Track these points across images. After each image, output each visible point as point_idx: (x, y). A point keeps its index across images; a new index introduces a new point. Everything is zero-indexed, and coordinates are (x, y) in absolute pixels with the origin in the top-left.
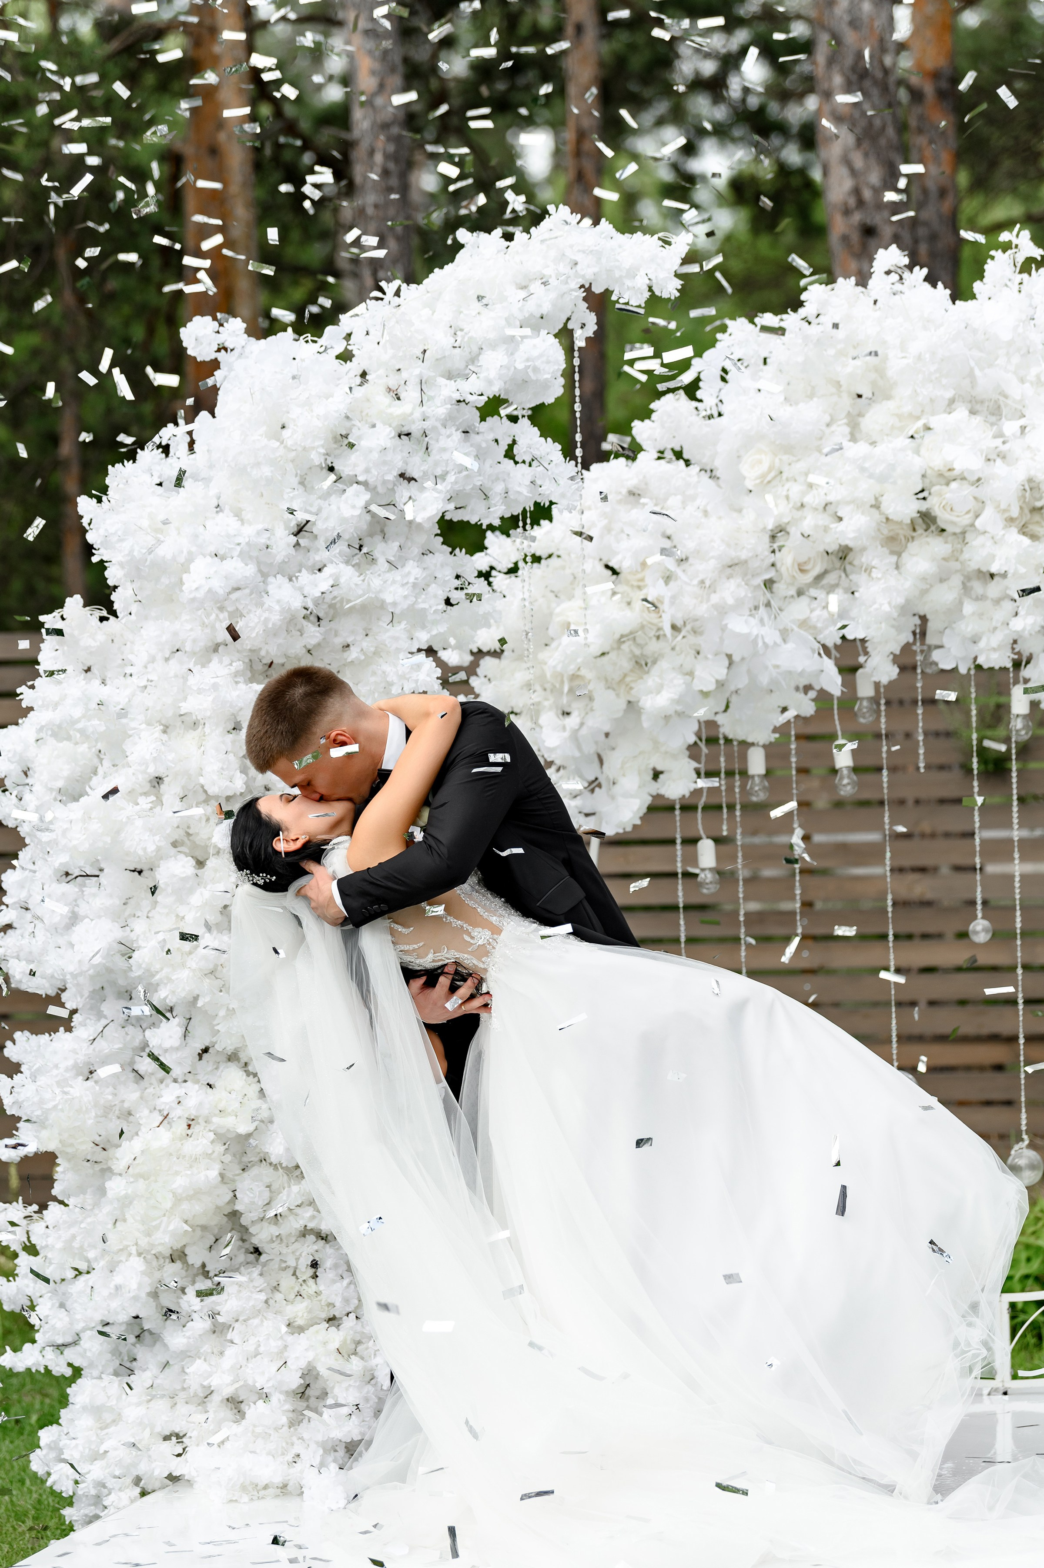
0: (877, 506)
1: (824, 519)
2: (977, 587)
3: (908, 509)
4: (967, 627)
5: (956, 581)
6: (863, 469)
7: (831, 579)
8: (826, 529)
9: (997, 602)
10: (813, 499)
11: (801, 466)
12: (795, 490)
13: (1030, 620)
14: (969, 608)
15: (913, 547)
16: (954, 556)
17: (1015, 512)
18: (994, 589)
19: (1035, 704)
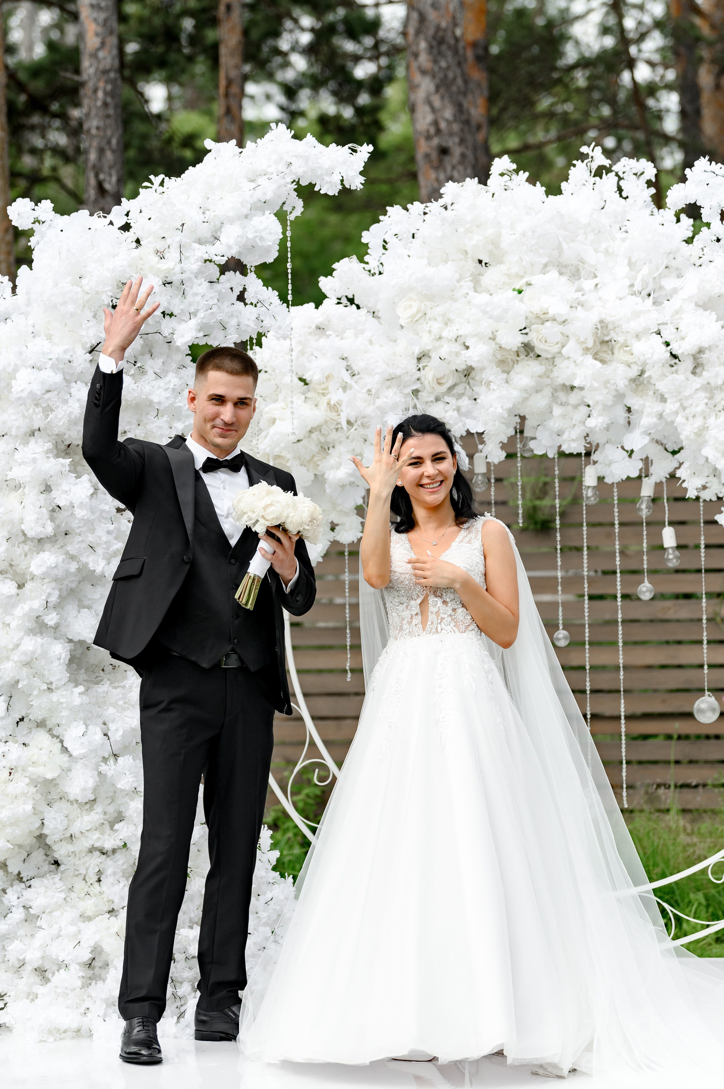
0: (493, 339)
1: (457, 347)
2: (562, 396)
3: (514, 340)
4: (555, 424)
5: (547, 392)
6: (485, 312)
7: (459, 389)
8: (457, 354)
9: (576, 407)
10: (449, 333)
11: (440, 309)
12: (436, 326)
13: (599, 420)
14: (557, 411)
15: (518, 368)
16: (546, 375)
17: (590, 344)
18: (574, 398)
19: (601, 479)
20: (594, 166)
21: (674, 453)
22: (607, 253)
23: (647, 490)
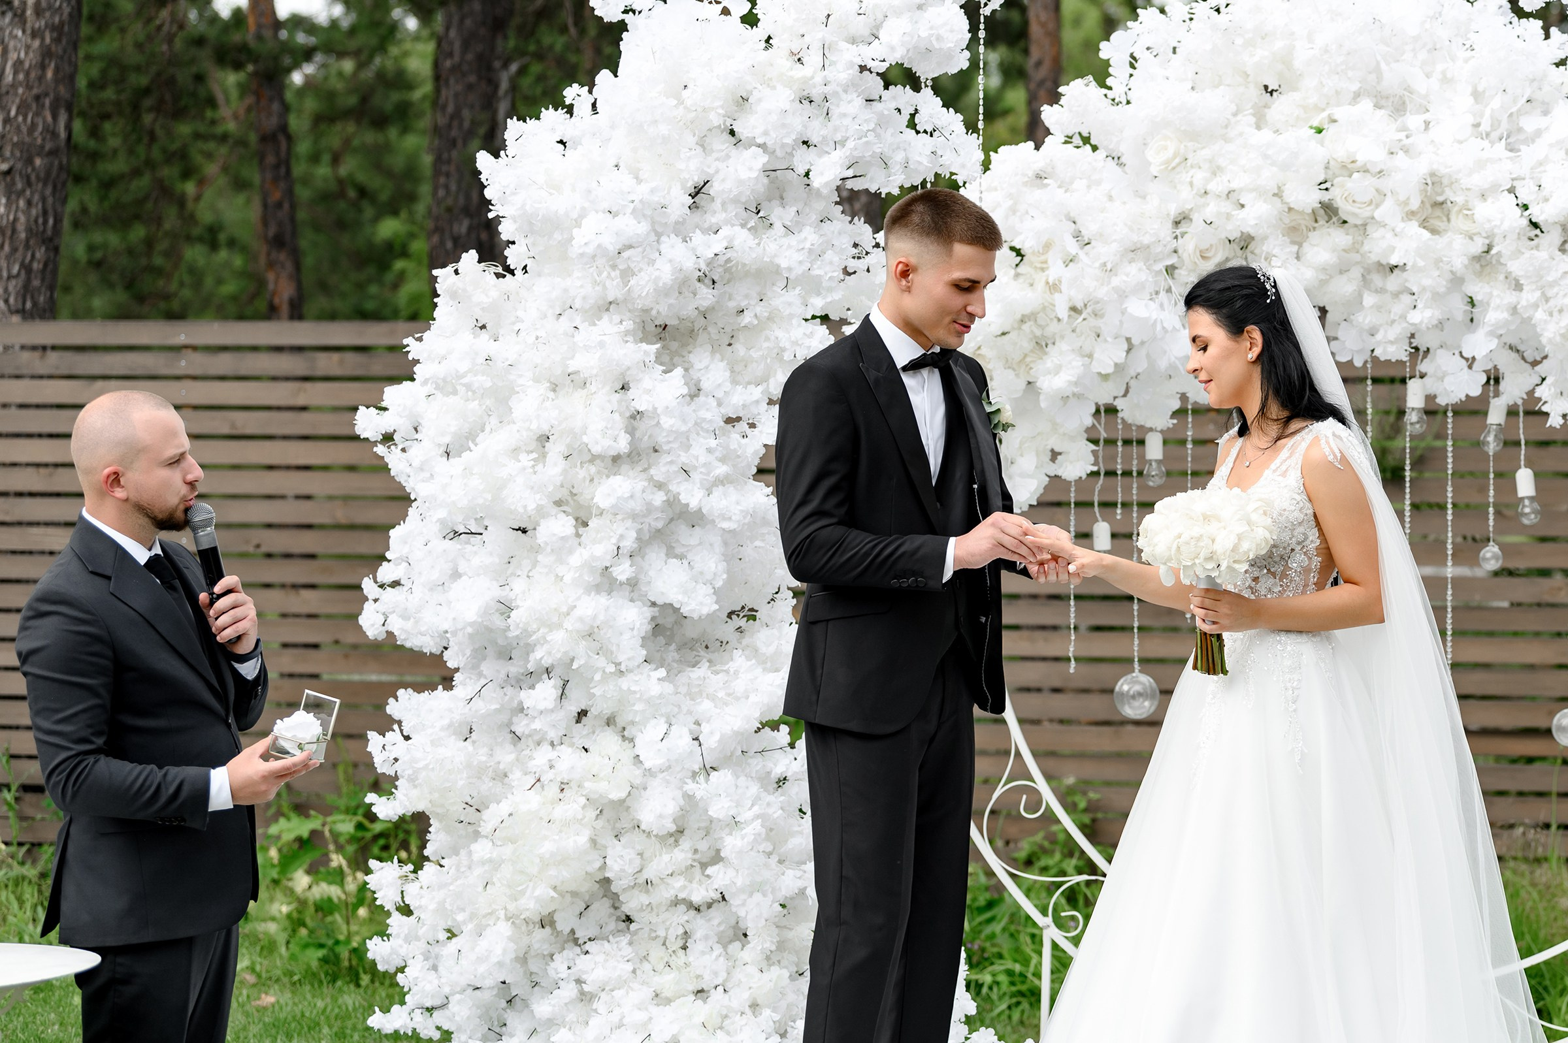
0: (1278, 195)
1: (1226, 207)
2: (1377, 280)
3: (1307, 198)
4: (1365, 319)
5: (1356, 273)
6: (1266, 156)
8: (1228, 216)
9: (1396, 295)
10: (1217, 186)
11: (1206, 153)
12: (1199, 176)
13: (1428, 313)
14: (1369, 300)
15: (1313, 237)
16: (1355, 248)
17: (1415, 204)
18: (1393, 282)
19: (1430, 398)
21: (1535, 363)
22: (1446, 80)
23: (1496, 415)
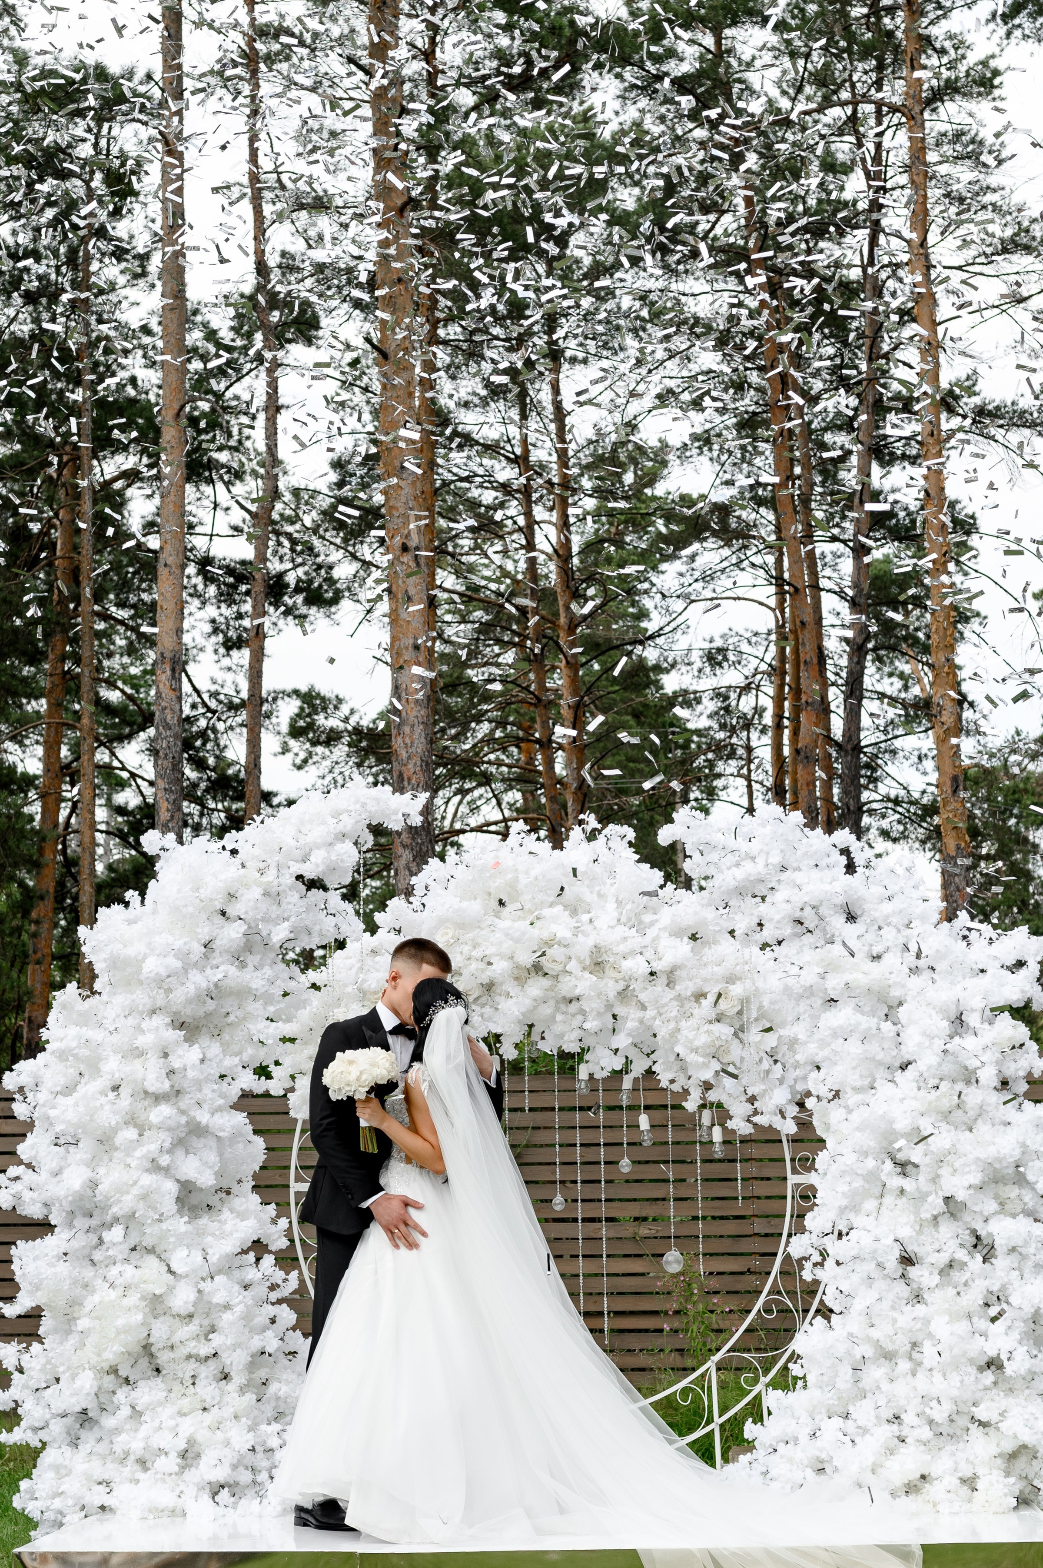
0: (512, 958)
1: (482, 965)
2: (563, 1007)
3: (527, 959)
4: (558, 1028)
5: (552, 1003)
6: (507, 935)
7: (483, 1000)
8: (483, 971)
9: (573, 1015)
10: (477, 953)
11: (470, 935)
12: (466, 949)
13: (595, 1023)
14: (559, 1017)
15: (530, 981)
16: (551, 989)
17: (588, 962)
18: (573, 1007)
19: (591, 1076)
20: (589, 829)
21: (648, 1055)
22: (600, 895)
23: (627, 1083)
